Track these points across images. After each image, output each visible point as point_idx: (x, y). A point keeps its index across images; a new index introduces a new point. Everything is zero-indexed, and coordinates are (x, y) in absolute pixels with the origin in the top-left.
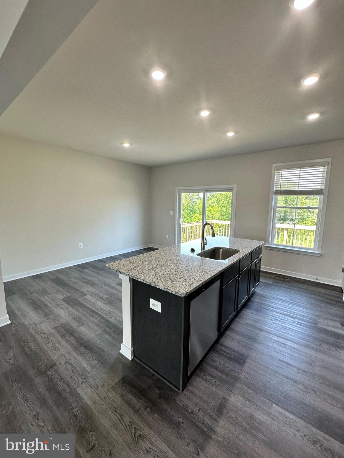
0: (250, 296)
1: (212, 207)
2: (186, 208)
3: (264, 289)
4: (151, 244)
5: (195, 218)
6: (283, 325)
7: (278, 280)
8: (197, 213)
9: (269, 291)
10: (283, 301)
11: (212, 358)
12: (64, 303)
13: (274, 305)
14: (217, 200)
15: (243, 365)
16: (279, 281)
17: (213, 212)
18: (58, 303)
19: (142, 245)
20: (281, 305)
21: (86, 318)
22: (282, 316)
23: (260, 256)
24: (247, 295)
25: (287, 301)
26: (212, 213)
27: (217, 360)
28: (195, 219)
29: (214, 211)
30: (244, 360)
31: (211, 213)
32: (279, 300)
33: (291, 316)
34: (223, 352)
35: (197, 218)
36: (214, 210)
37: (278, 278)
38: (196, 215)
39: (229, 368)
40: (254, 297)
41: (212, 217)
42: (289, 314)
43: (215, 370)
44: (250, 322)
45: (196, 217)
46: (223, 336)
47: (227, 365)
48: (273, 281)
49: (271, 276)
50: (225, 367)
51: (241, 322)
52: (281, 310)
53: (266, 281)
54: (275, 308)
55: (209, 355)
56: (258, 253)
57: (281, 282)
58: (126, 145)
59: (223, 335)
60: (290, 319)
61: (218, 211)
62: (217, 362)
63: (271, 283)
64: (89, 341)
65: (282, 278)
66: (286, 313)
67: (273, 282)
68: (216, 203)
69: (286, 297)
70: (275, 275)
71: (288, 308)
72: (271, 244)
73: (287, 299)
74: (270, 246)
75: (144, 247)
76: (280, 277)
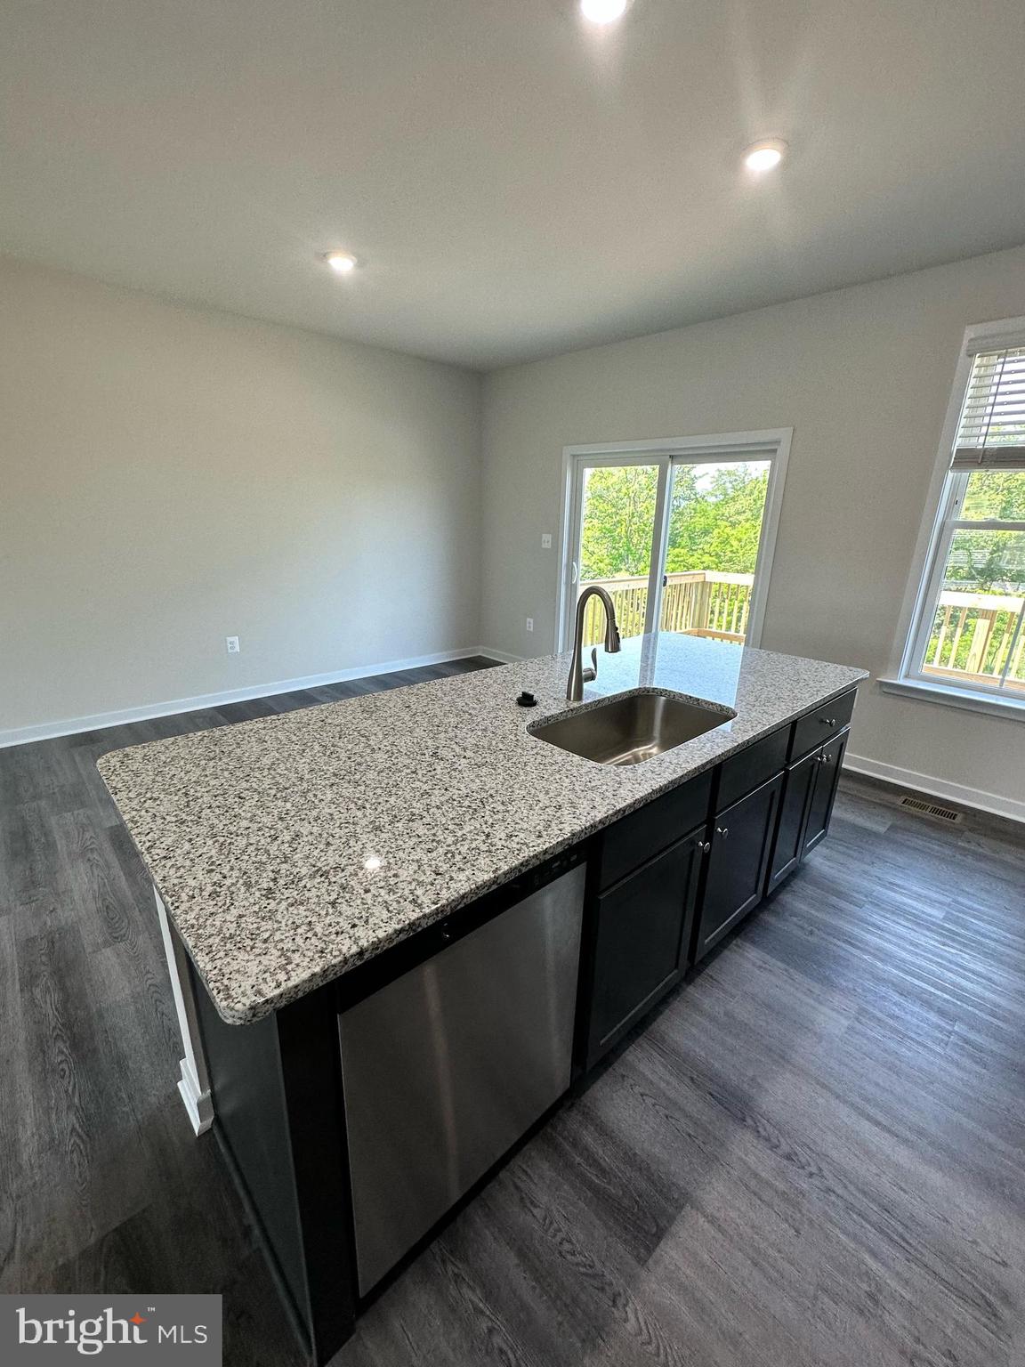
0: (769, 892)
1: (733, 525)
2: (647, 529)
3: (849, 856)
4: (481, 647)
5: (673, 562)
6: (892, 1045)
7: (913, 817)
8: (683, 544)
9: (867, 868)
10: (918, 921)
11: (522, 1185)
12: (107, 846)
13: (869, 937)
14: (752, 501)
15: (650, 1251)
16: (915, 826)
17: (735, 543)
18: (92, 840)
19: (446, 650)
20: (902, 943)
21: (141, 915)
22: (896, 998)
23: (844, 730)
24: (755, 893)
25: (933, 924)
26: (732, 546)
27: (543, 1198)
28: (673, 566)
29: (740, 541)
30: (663, 1223)
31: (728, 546)
32: (899, 911)
33: (939, 1003)
34: (578, 1159)
35: (681, 561)
36: (740, 536)
37: (913, 810)
38: (677, 550)
39: (580, 1259)
40: (795, 888)
41: (730, 560)
42: (932, 990)
43: (513, 1260)
44: (743, 1011)
45: (676, 559)
46: (606, 1069)
47: (579, 1235)
48: (890, 823)
49: (889, 797)
50: (567, 1246)
51: (707, 1003)
52: (897, 967)
53: (861, 821)
54: (870, 953)
55: (518, 1161)
56: (831, 724)
57: (925, 829)
58: (342, 264)
59: (610, 1065)
60: (933, 1017)
61: (753, 540)
62: (535, 1211)
63: (882, 830)
64: (101, 1016)
65: (934, 811)
66: (916, 982)
67: (891, 828)
68: (748, 514)
69: (932, 902)
70: (903, 798)
71: (931, 960)
72: (907, 676)
73: (937, 914)
74: (901, 681)
75: (450, 657)
76: (924, 807)
